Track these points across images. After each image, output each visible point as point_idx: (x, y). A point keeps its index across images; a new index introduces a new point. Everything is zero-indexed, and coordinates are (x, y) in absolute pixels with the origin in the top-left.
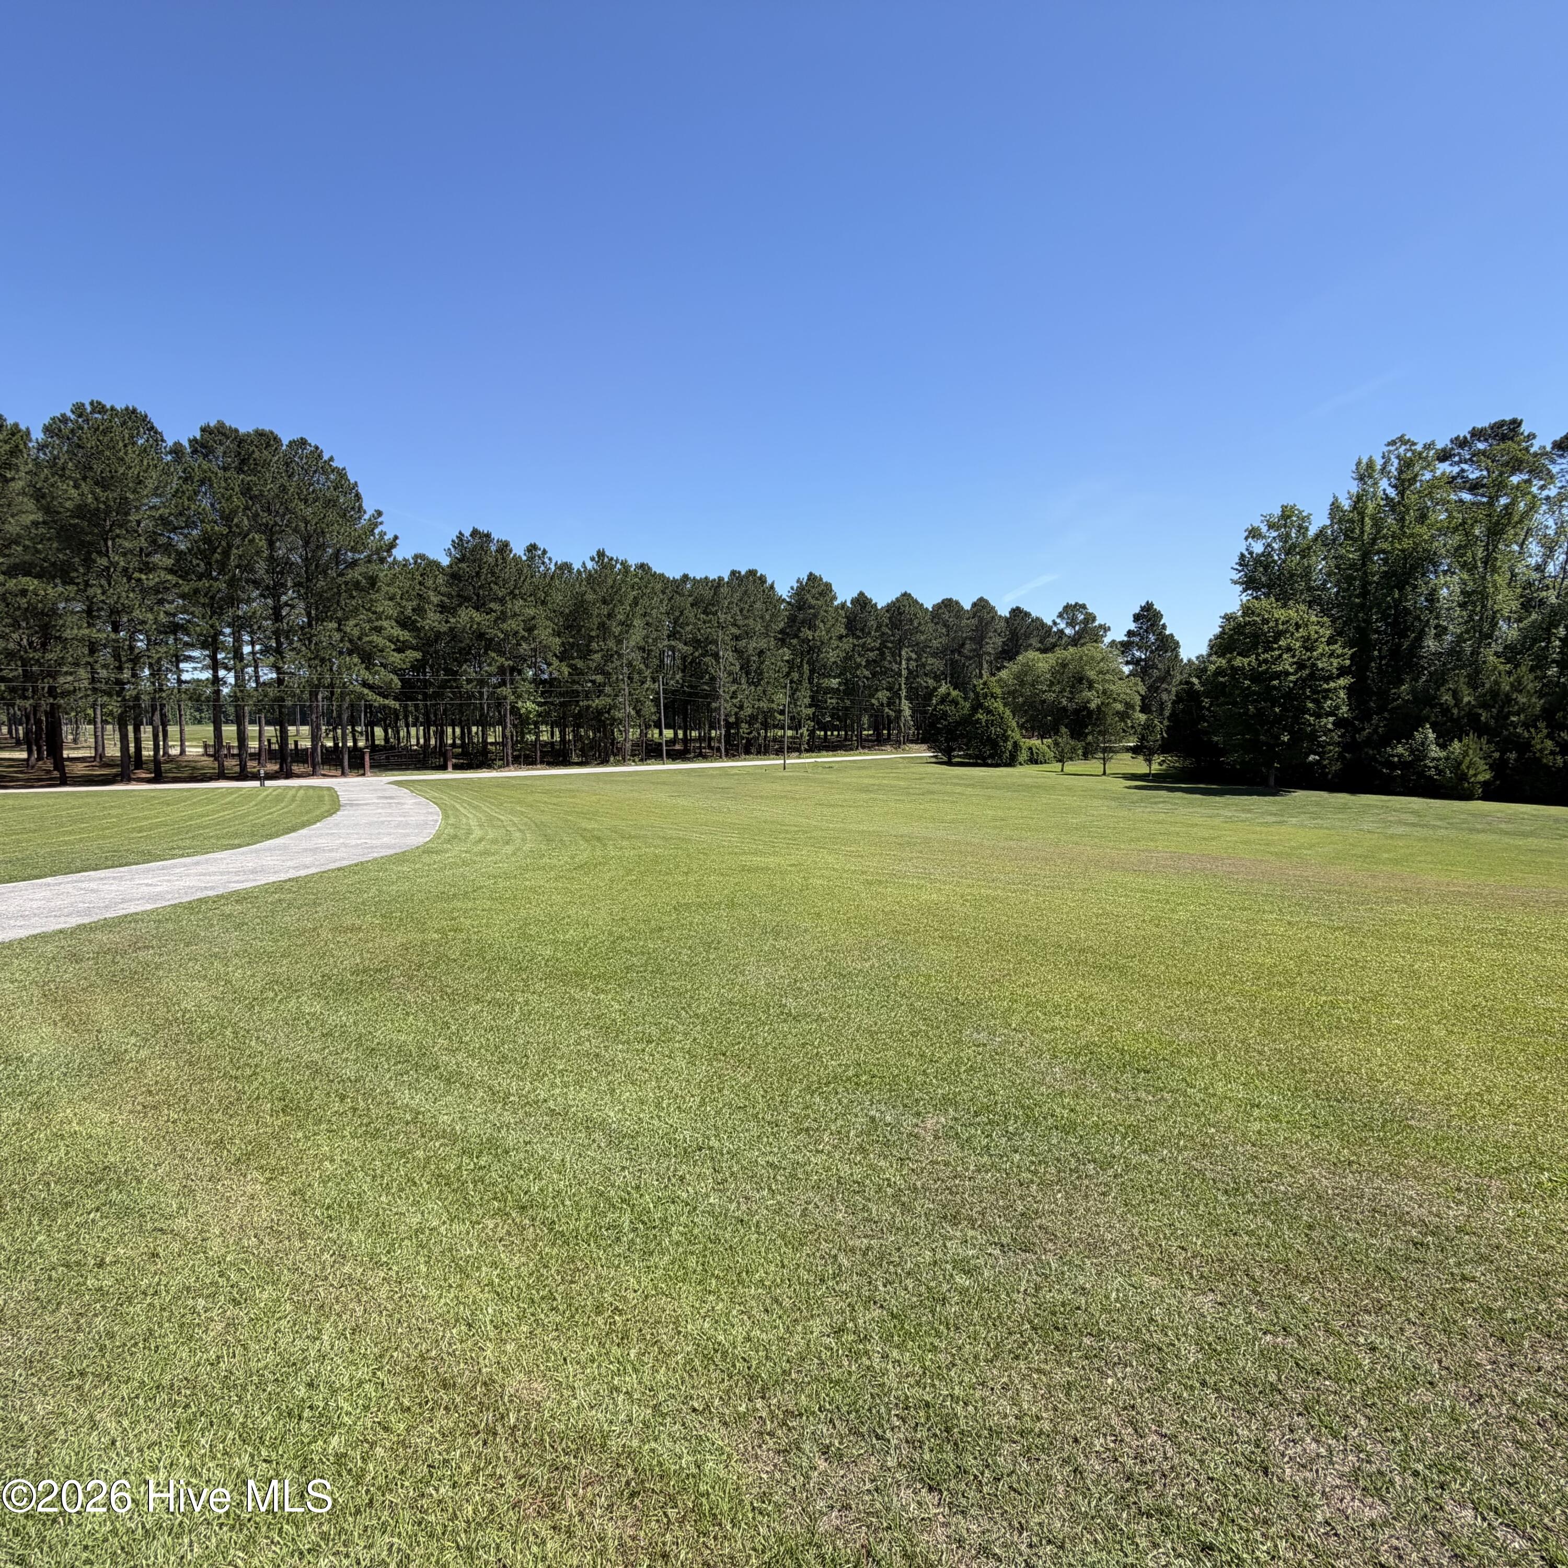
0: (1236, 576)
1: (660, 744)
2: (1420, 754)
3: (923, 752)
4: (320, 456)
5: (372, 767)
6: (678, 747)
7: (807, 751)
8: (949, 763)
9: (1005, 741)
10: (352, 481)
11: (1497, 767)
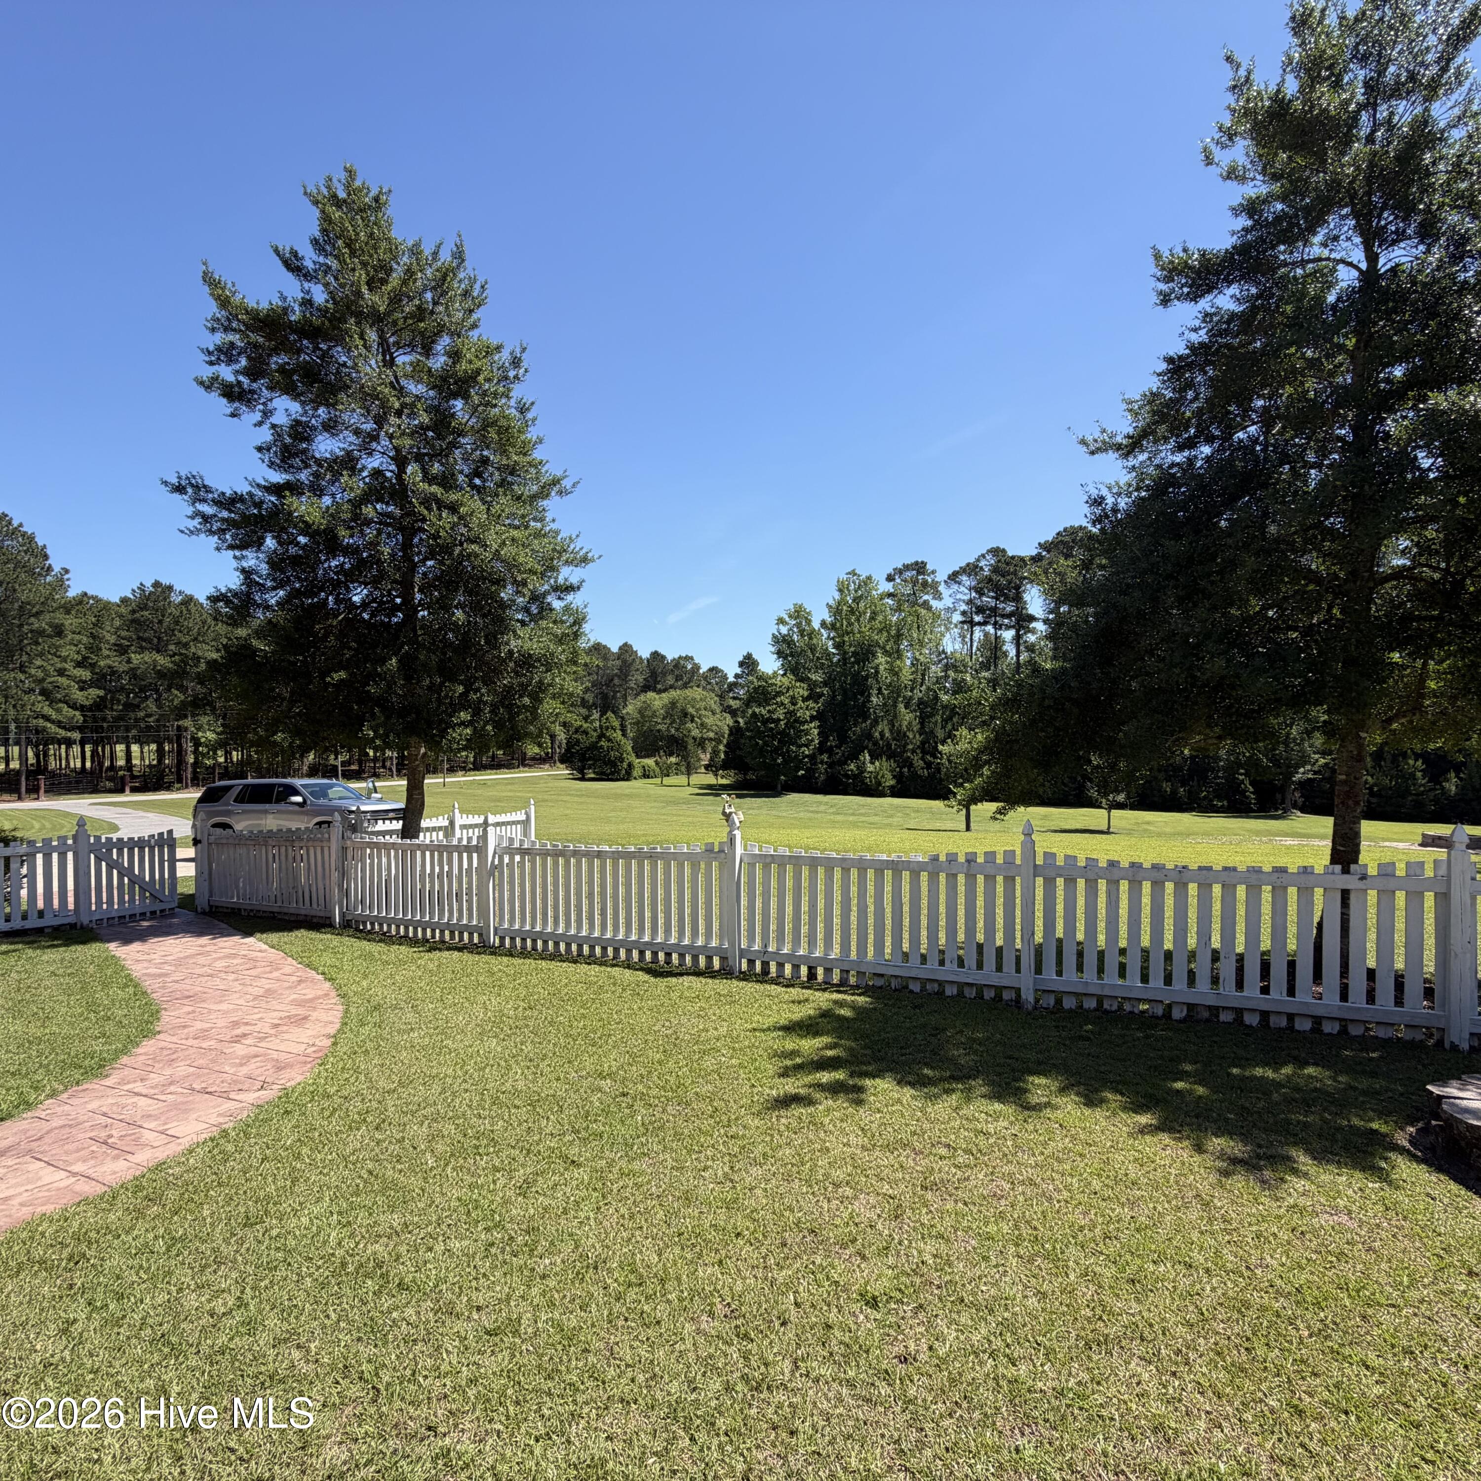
0: (773, 649)
1: (337, 766)
2: (861, 769)
3: (563, 771)
4: (10, 523)
5: (46, 792)
6: (353, 767)
7: (474, 770)
8: (583, 779)
9: (622, 762)
10: (40, 544)
11: (899, 777)
